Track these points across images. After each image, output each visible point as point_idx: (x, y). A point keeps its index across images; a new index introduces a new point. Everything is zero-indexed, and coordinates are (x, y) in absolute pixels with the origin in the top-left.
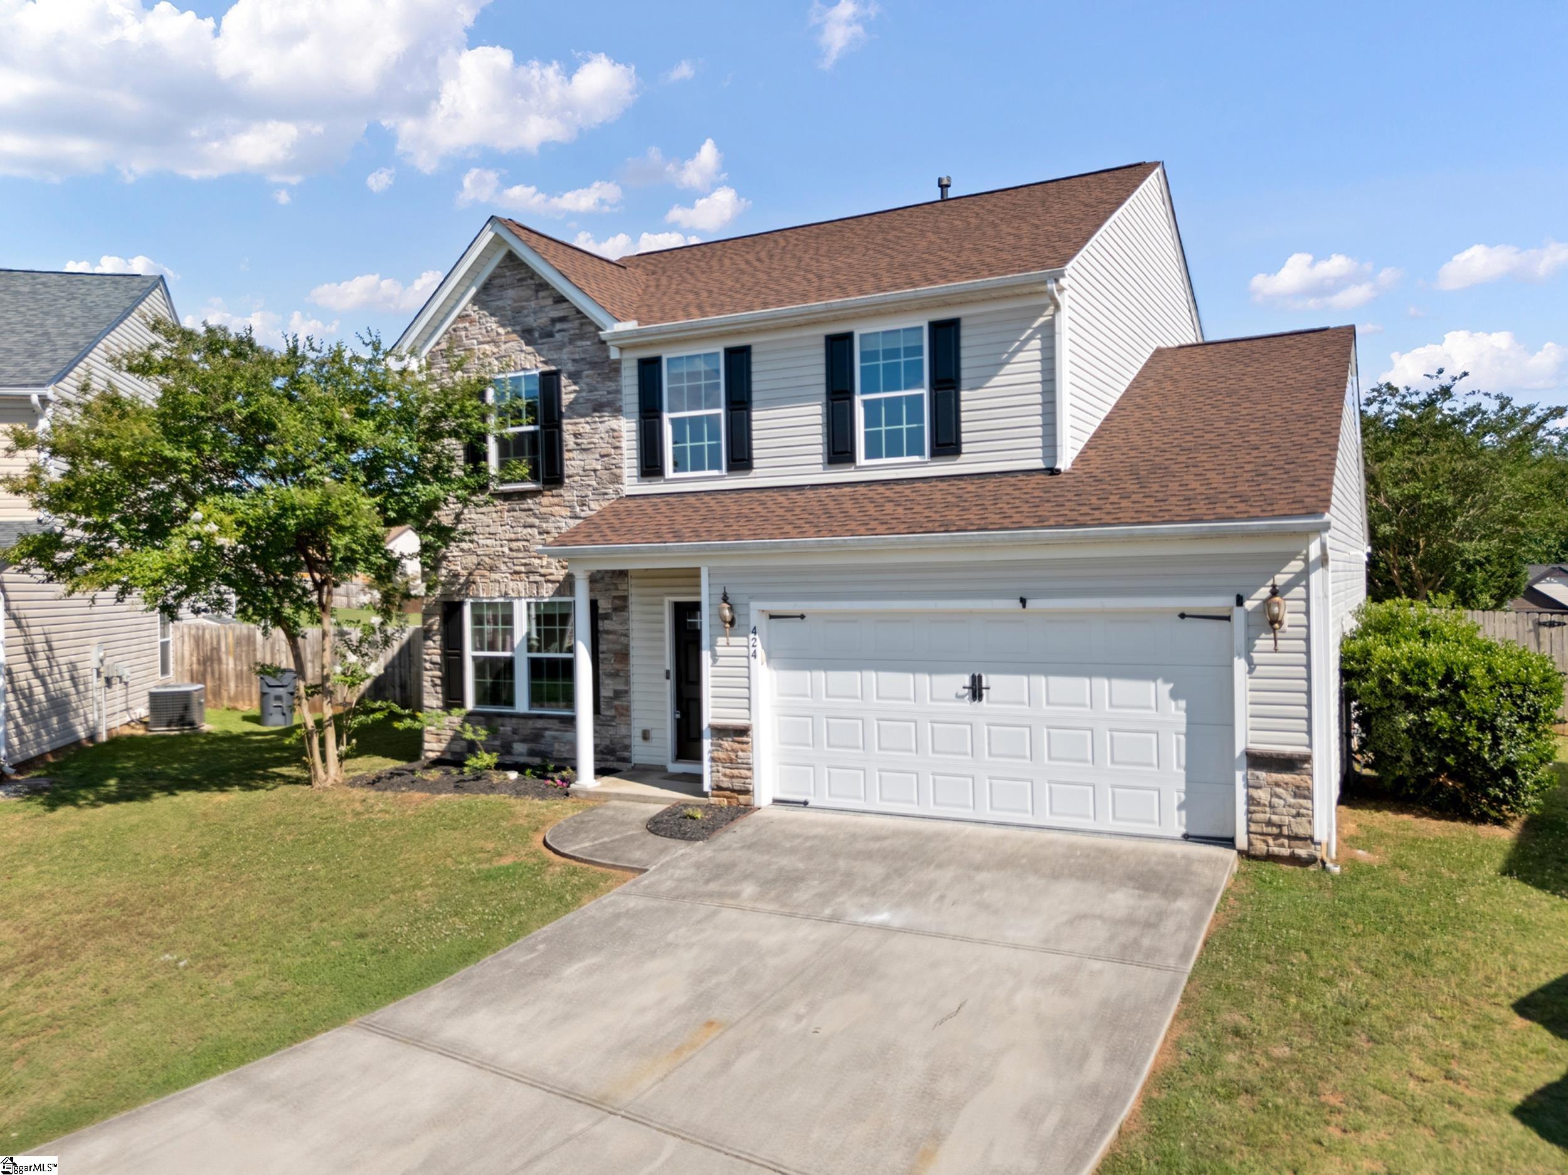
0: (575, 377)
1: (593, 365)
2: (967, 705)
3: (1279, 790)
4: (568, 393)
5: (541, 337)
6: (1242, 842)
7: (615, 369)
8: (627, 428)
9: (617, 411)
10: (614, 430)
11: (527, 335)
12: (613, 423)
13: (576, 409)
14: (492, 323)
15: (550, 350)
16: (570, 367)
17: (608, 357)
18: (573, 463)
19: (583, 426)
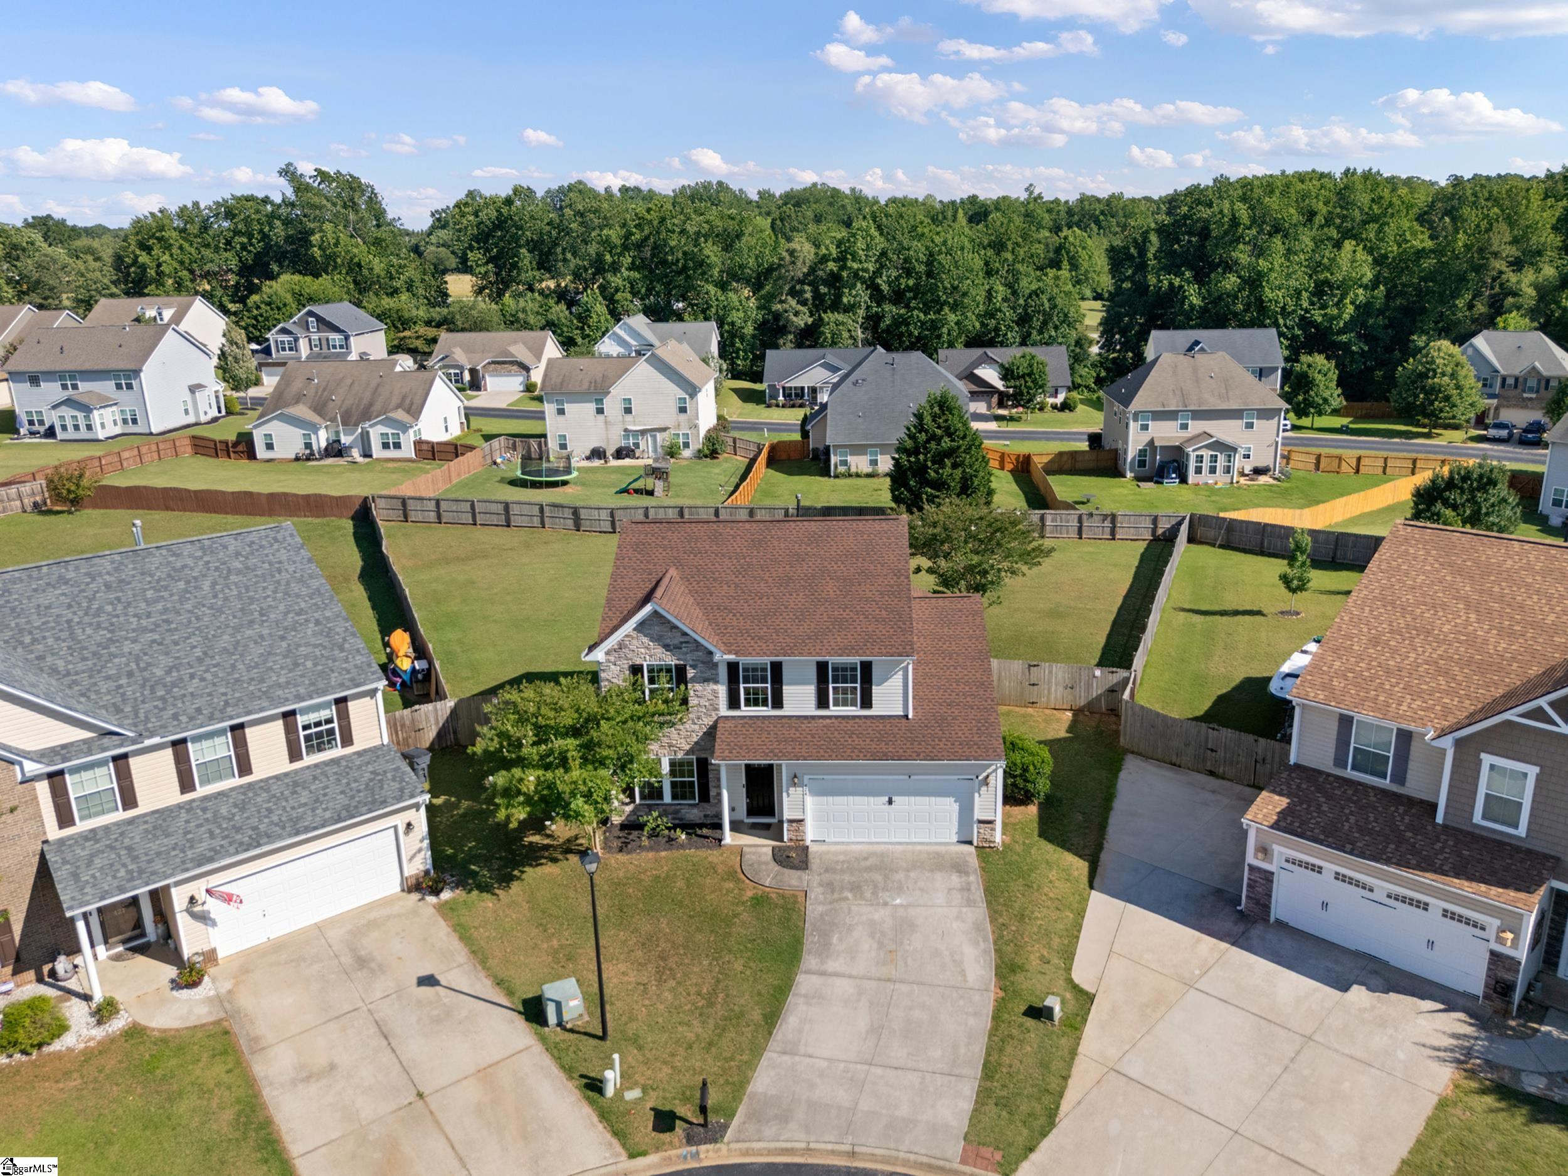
0: (694, 667)
1: (703, 663)
2: (887, 806)
3: (986, 829)
4: (691, 673)
5: (675, 649)
6: (975, 843)
7: (715, 665)
8: (722, 690)
9: (716, 682)
10: (715, 690)
11: (667, 647)
12: (715, 687)
13: (694, 680)
14: (646, 640)
15: (679, 654)
16: (691, 662)
18: (693, 701)
19: (698, 687)
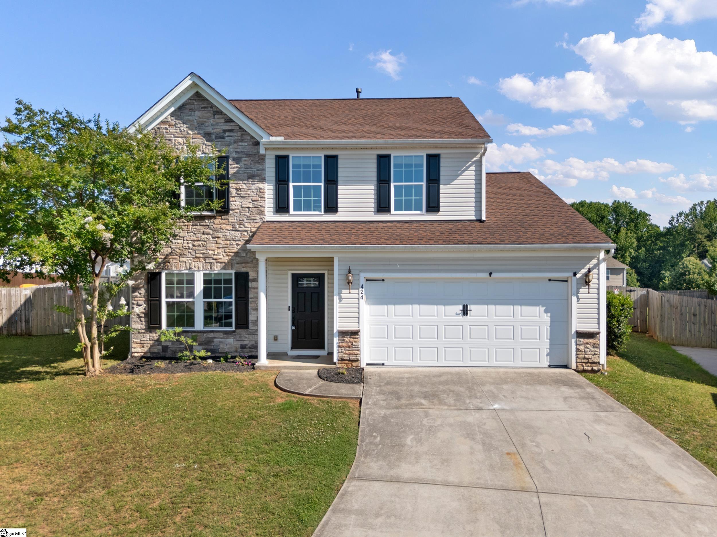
0: (237, 160)
1: (249, 155)
2: (461, 318)
3: (588, 346)
4: (233, 168)
5: (216, 138)
6: (574, 366)
7: (262, 159)
8: (269, 189)
9: (263, 180)
10: (260, 189)
11: (208, 136)
12: (261, 185)
13: (237, 176)
14: (184, 128)
15: (222, 145)
16: (234, 155)
17: (259, 152)
18: (235, 203)
19: (242, 185)
